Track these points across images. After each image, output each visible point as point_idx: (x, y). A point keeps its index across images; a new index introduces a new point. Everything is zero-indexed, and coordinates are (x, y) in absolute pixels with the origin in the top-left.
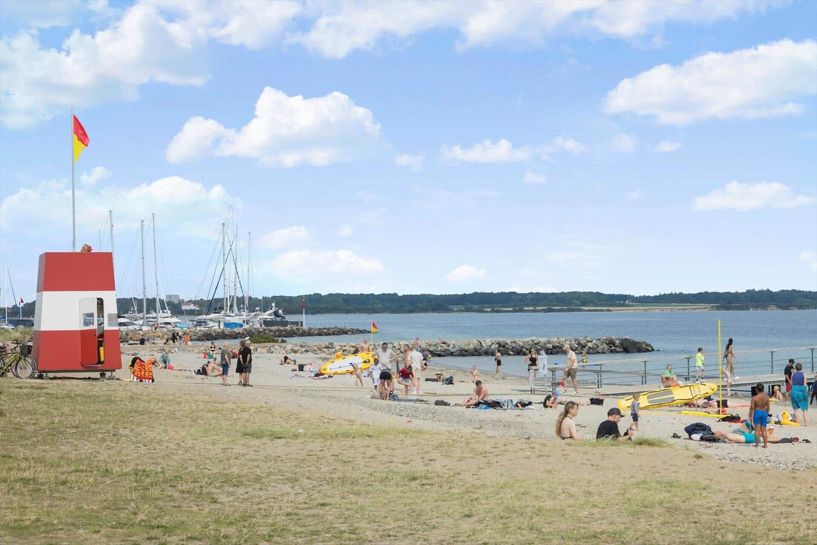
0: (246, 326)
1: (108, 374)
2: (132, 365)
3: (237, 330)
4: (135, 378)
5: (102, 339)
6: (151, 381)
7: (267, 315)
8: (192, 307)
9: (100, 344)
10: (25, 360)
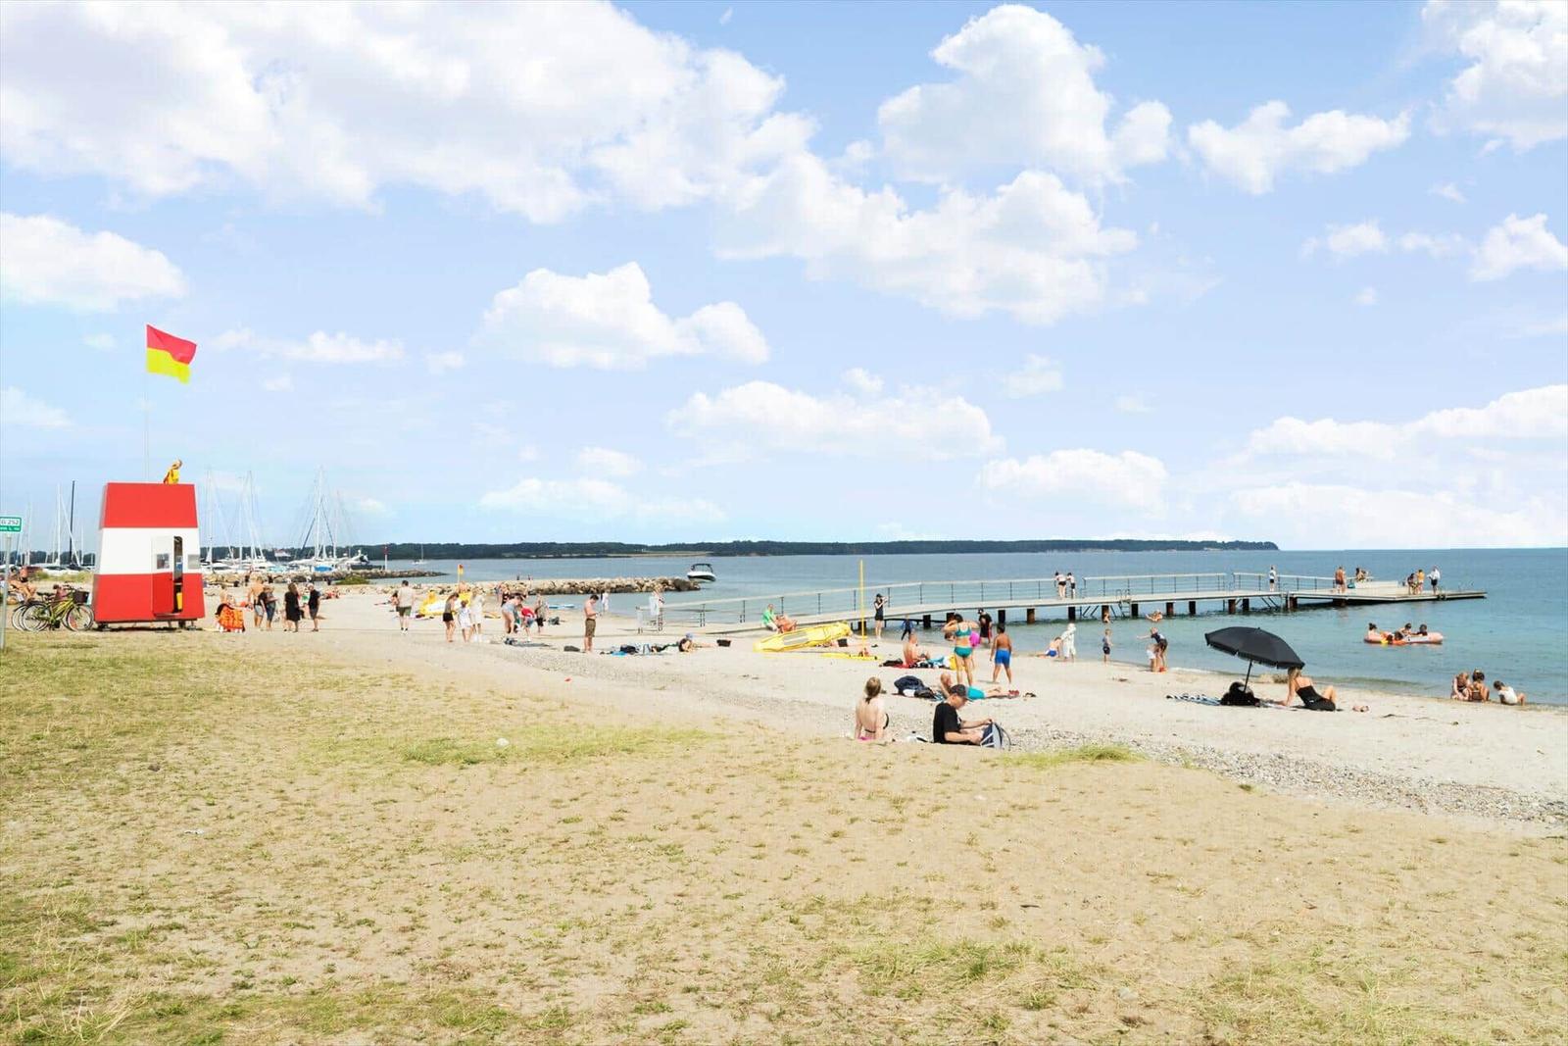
0: (334, 570)
1: (188, 624)
2: (219, 612)
3: (327, 573)
4: (222, 628)
5: (179, 584)
6: (241, 631)
7: (354, 561)
8: (284, 554)
9: (178, 589)
10: (78, 609)
